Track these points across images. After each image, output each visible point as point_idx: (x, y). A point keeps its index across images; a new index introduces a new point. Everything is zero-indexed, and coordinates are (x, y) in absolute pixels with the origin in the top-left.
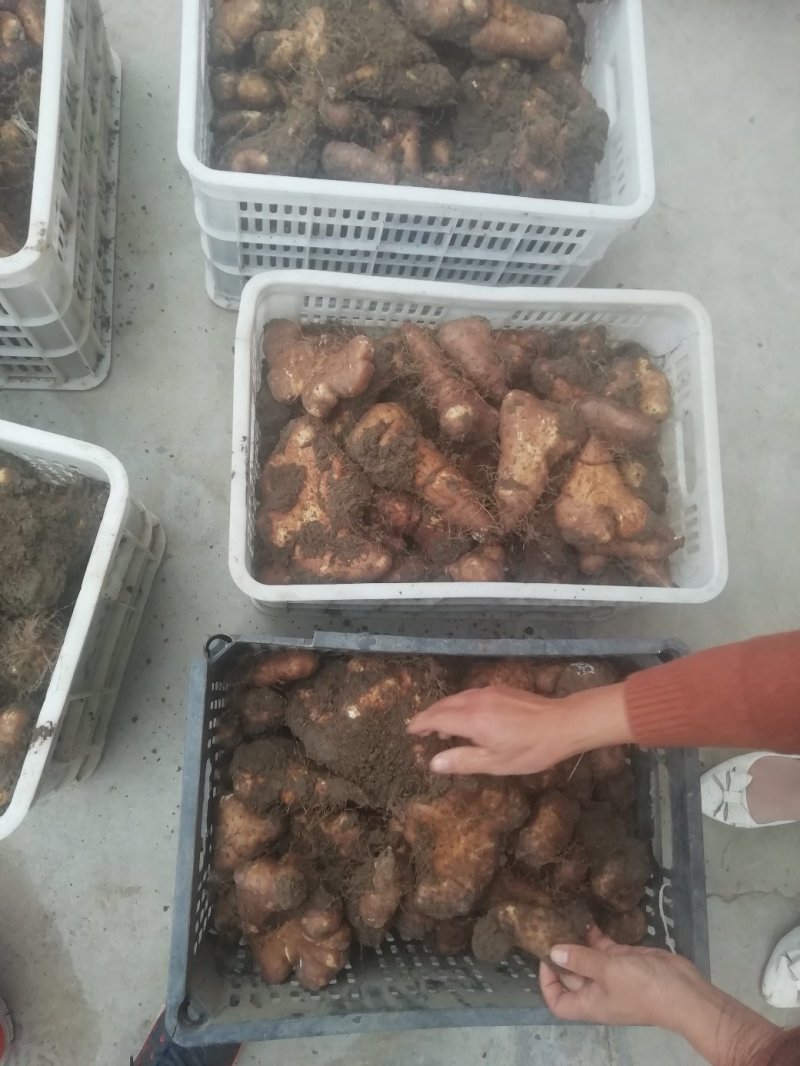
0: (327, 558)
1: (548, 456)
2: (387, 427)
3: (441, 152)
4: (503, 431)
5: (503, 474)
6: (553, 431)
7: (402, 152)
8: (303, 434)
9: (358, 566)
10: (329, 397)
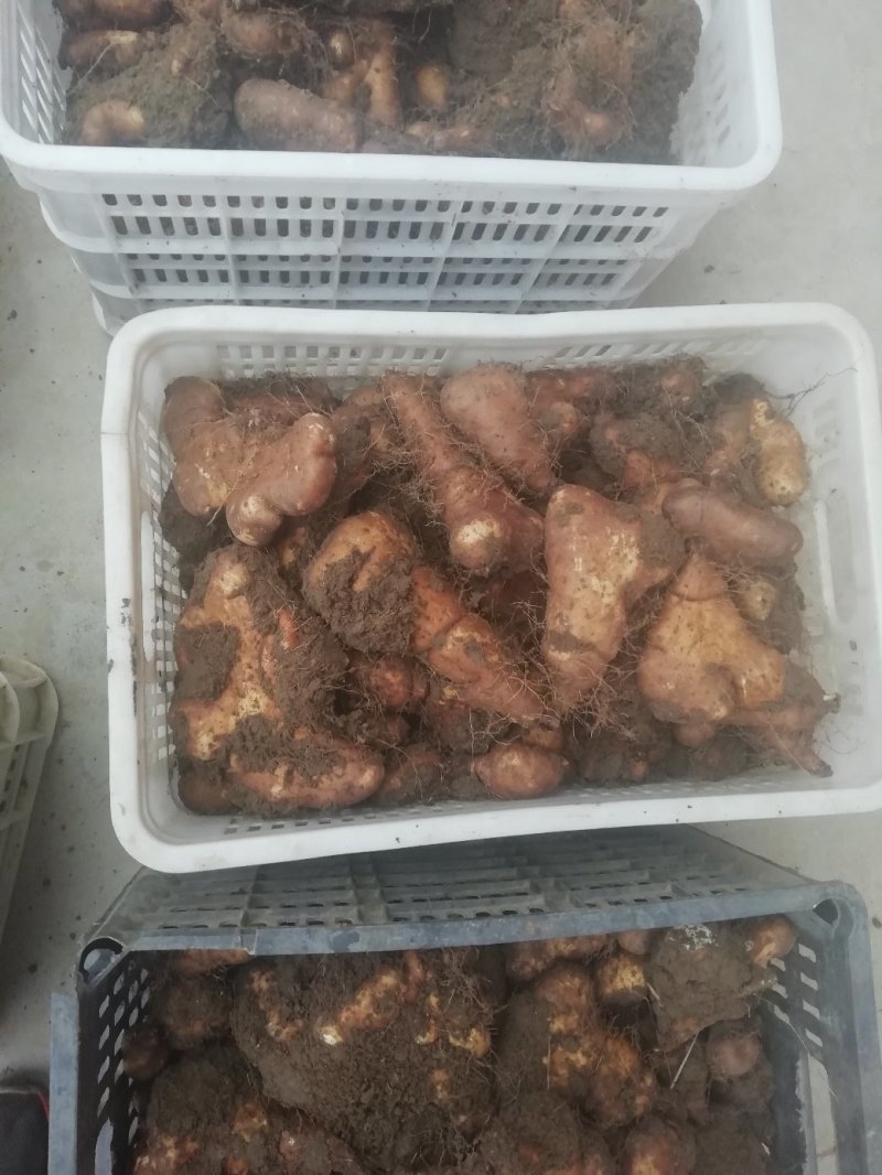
0: (281, 771)
1: (625, 593)
2: (365, 558)
3: (433, 86)
4: (552, 554)
5: (553, 624)
6: (632, 554)
7: (368, 91)
8: (230, 577)
9: (329, 786)
10: (267, 517)
